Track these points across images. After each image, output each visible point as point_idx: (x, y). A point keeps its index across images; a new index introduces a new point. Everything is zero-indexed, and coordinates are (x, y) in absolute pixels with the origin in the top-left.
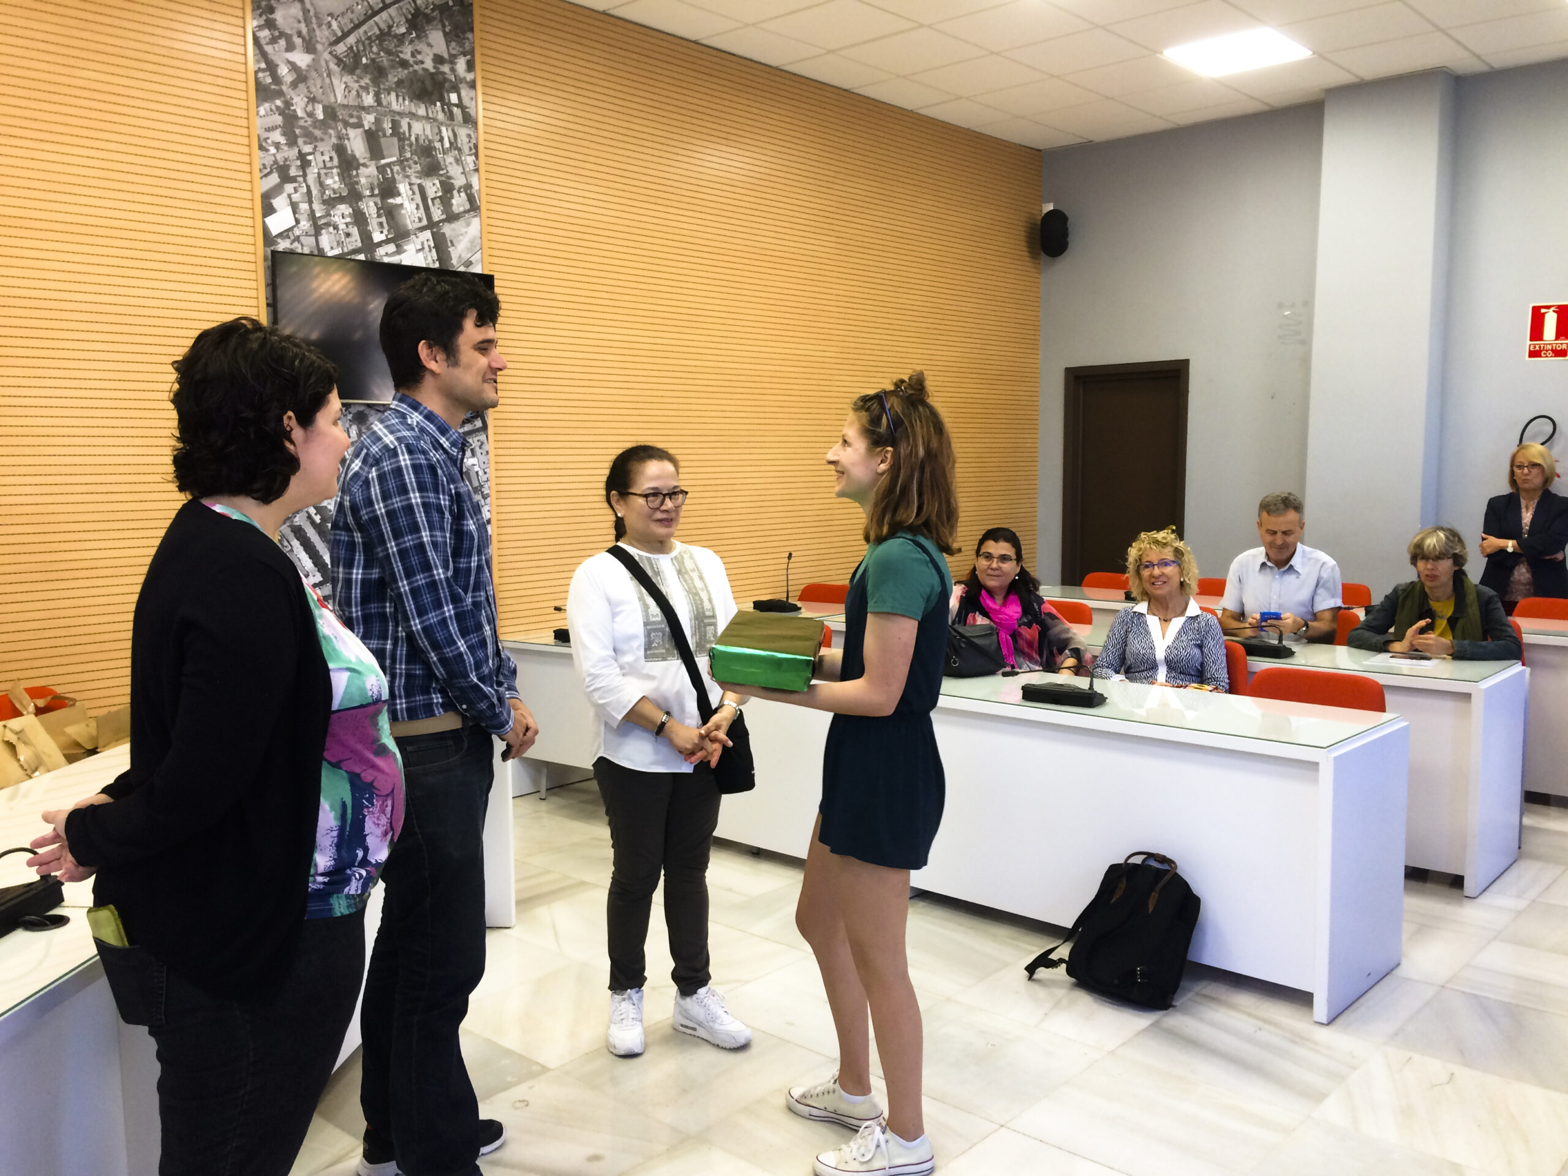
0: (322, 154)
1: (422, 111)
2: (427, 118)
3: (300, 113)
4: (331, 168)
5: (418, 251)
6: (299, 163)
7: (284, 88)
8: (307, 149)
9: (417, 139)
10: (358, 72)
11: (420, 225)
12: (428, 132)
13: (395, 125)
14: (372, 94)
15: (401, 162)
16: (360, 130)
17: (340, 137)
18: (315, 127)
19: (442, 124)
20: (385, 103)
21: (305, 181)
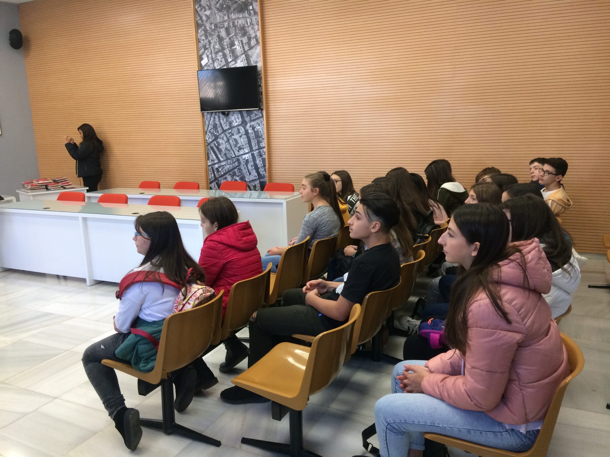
0: (214, 39)
1: (241, 16)
2: (243, 17)
3: (208, 29)
4: (217, 42)
5: (241, 62)
6: (208, 43)
7: (204, 23)
8: (210, 39)
9: (240, 26)
10: (223, 10)
11: (241, 53)
12: (243, 22)
13: (233, 23)
14: (227, 16)
15: (235, 35)
16: (224, 29)
17: (218, 33)
18: (212, 32)
19: (247, 18)
20: (230, 17)
21: (210, 48)
